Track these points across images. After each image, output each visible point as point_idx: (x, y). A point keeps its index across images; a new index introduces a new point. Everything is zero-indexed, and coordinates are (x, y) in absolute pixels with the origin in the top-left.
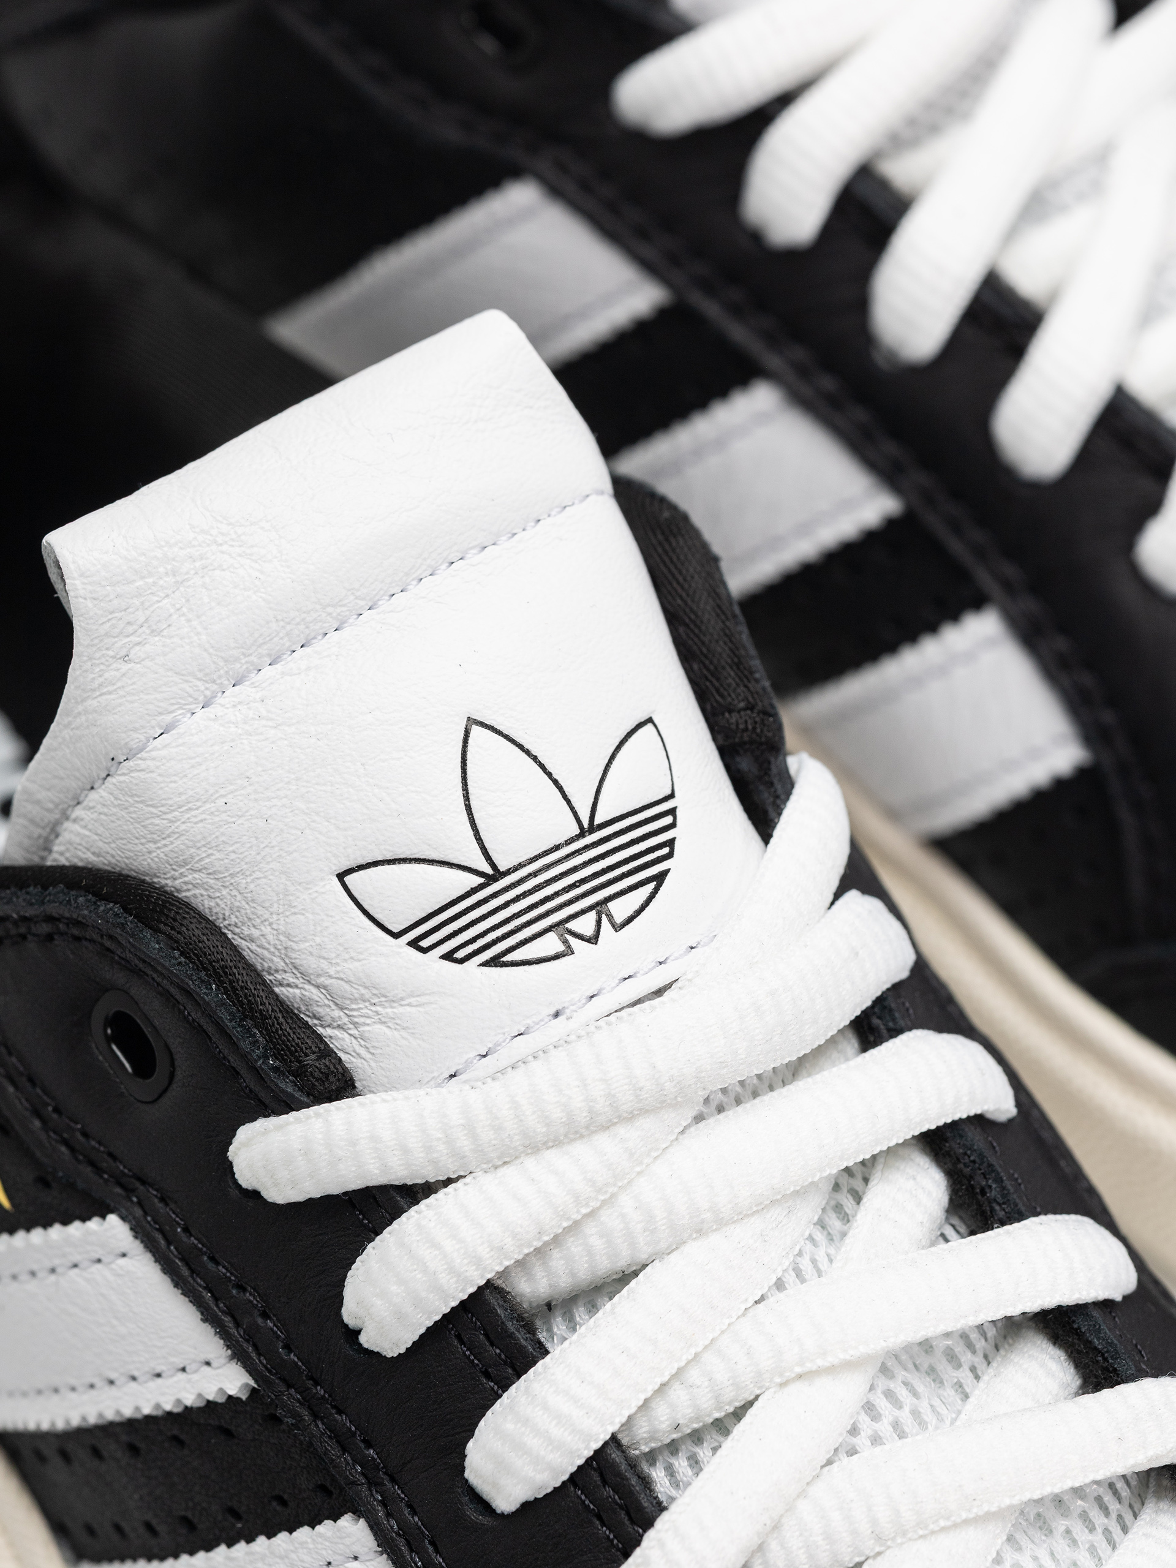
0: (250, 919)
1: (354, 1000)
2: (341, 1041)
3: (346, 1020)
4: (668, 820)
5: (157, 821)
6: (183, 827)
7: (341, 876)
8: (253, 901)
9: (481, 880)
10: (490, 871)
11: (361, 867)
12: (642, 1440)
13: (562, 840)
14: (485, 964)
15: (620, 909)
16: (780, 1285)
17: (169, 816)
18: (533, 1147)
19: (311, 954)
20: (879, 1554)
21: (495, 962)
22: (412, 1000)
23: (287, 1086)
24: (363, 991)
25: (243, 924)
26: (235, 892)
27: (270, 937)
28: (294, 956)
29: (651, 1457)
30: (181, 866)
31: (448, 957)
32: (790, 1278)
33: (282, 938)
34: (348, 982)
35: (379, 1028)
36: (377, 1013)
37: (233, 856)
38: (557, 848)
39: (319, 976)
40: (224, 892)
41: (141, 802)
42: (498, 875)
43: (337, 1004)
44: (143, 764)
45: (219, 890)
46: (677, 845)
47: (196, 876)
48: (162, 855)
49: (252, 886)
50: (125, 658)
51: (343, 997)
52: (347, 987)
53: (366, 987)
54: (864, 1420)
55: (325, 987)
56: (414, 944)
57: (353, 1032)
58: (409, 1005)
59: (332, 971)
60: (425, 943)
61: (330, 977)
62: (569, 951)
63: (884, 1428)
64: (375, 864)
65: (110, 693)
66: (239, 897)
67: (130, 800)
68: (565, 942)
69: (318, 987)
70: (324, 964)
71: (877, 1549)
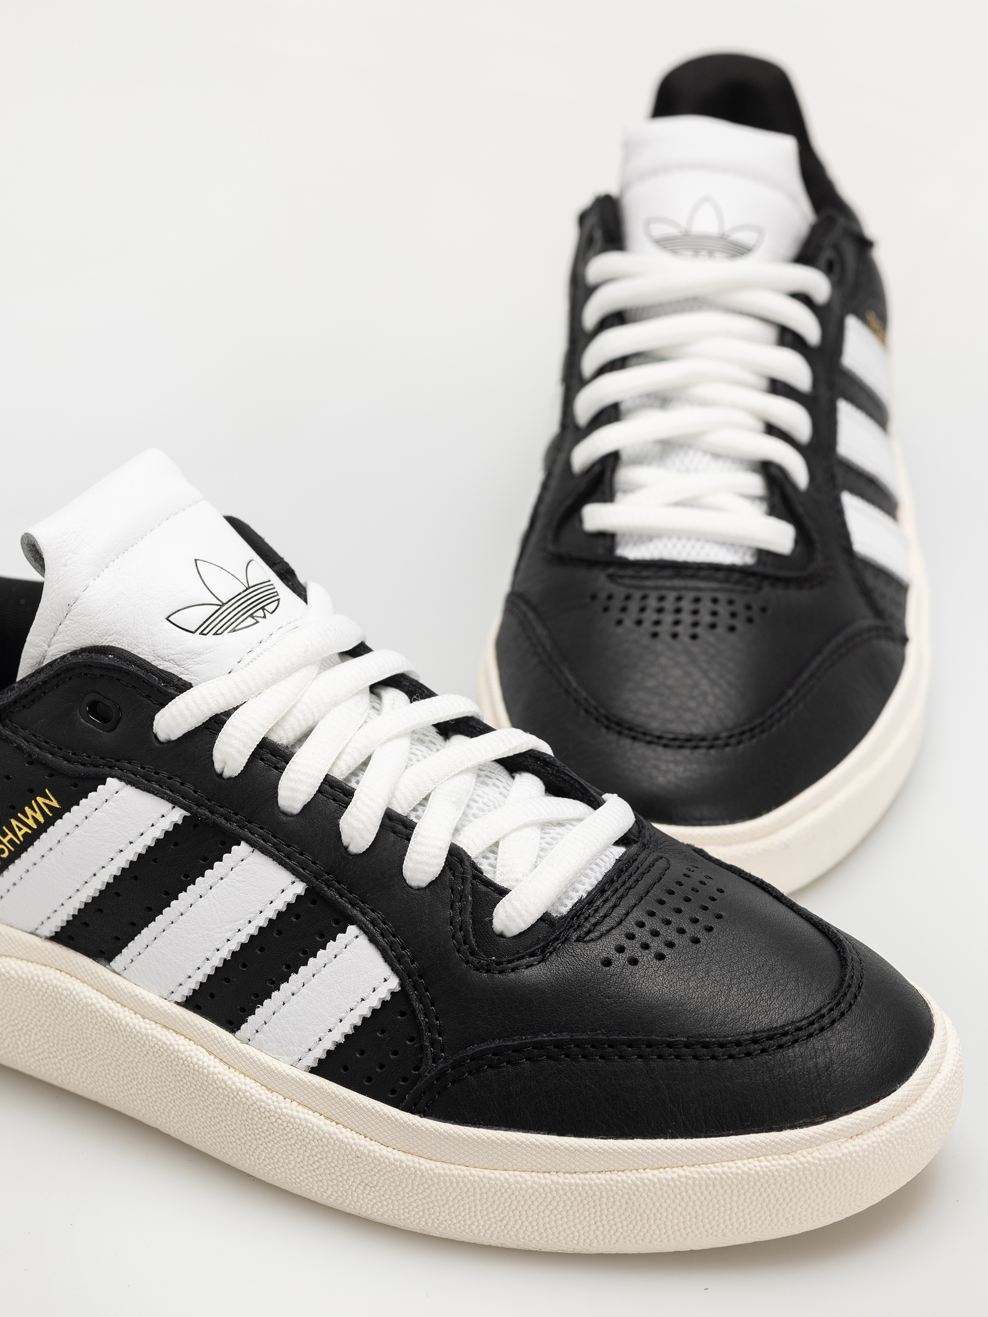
0: (136, 645)
1: (184, 660)
2: (185, 677)
3: (183, 669)
4: (276, 594)
5: (92, 621)
6: (103, 619)
7: (167, 619)
8: (136, 637)
9: (219, 607)
10: (221, 604)
11: (173, 614)
12: (339, 774)
13: (241, 591)
14: (229, 632)
15: (270, 608)
16: (365, 722)
17: (97, 617)
18: (268, 685)
19: (164, 649)
20: (435, 788)
21: (234, 631)
22: (208, 651)
23: (171, 691)
24: (187, 655)
25: (134, 649)
26: (128, 637)
27: (146, 649)
28: (157, 652)
29: (348, 779)
30: (104, 636)
31: (216, 634)
32: (368, 720)
33: (151, 647)
34: (181, 654)
35: (196, 666)
36: (195, 661)
37: (125, 623)
38: (240, 594)
39: (169, 656)
40: (124, 639)
41: (85, 616)
42: (223, 604)
43: (177, 665)
44: (81, 601)
45: (122, 639)
46: (281, 600)
47: (111, 637)
48: (96, 634)
49: (135, 632)
50: (66, 565)
51: (180, 661)
52: (181, 656)
53: (188, 653)
54: (413, 757)
55: (172, 660)
56: (201, 633)
57: (187, 672)
58: (207, 653)
59: (174, 652)
60: (205, 632)
61: (173, 654)
62: (257, 622)
63: (420, 757)
64: (178, 611)
65: (62, 579)
66: (130, 639)
67: (79, 617)
68: (255, 620)
69: (169, 661)
70: (170, 651)
71: (434, 787)
